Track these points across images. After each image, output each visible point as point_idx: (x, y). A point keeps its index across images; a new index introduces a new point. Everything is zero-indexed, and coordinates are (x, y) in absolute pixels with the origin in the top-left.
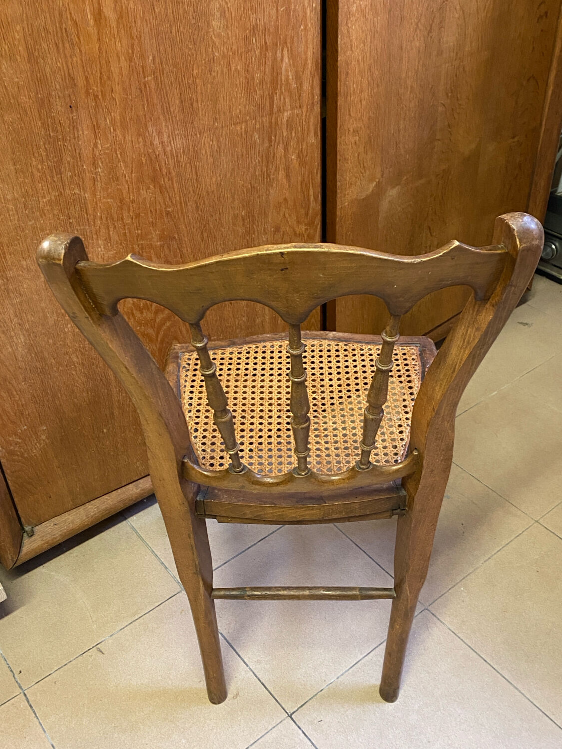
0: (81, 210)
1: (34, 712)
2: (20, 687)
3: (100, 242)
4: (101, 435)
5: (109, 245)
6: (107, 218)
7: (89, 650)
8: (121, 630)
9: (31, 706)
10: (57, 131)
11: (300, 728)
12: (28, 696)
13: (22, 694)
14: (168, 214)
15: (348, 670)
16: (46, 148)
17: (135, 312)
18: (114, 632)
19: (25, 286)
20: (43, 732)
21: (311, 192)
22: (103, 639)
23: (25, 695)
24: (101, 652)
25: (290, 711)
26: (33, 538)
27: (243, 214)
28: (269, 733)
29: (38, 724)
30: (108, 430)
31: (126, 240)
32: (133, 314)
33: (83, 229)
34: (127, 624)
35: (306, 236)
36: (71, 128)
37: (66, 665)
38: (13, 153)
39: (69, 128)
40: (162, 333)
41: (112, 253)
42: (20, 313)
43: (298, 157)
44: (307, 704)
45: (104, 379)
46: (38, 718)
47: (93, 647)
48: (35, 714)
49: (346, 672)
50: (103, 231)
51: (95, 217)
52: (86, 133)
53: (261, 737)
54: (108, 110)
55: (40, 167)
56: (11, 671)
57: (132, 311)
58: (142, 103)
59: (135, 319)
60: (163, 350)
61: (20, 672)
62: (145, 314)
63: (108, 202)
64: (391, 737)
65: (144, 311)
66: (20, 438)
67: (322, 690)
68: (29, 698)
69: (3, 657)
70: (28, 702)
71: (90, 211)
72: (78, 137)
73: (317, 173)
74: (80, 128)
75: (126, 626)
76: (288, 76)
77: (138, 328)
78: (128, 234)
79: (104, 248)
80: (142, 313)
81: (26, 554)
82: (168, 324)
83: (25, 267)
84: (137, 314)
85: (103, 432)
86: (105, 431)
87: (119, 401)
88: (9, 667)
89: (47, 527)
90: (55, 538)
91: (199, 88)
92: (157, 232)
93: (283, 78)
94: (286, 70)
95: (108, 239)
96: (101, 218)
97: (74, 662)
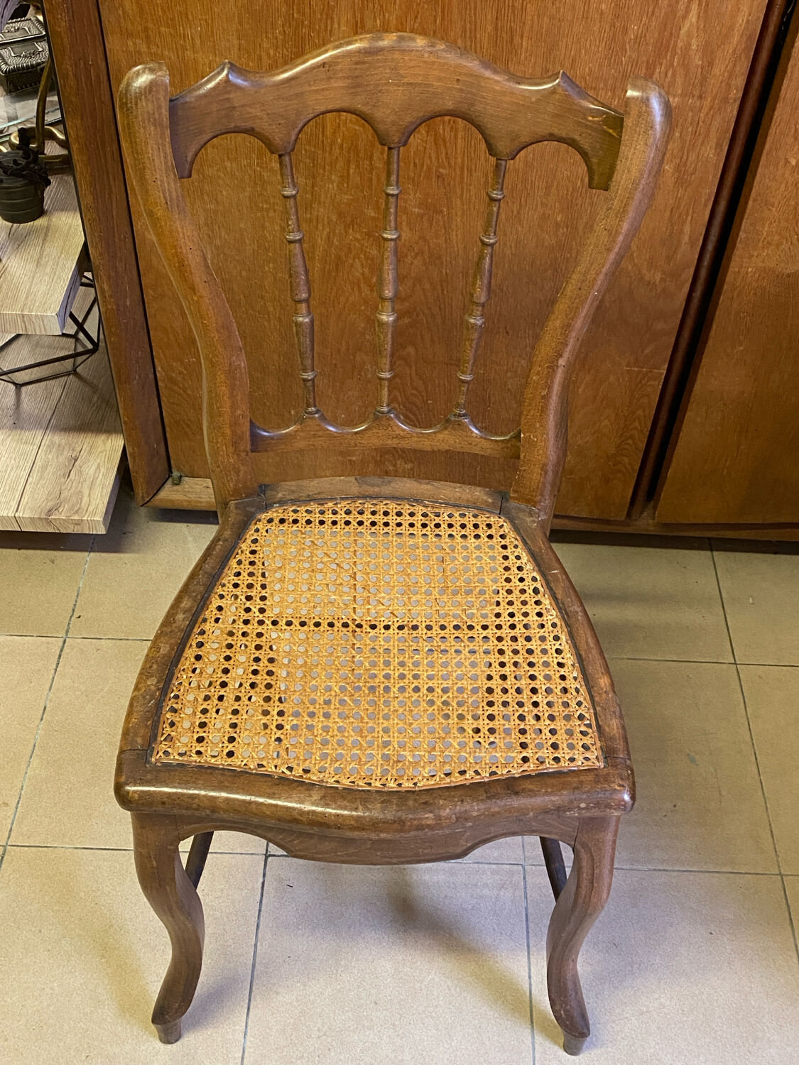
0: (316, 127)
2: (67, 631)
3: (333, 177)
5: (345, 185)
6: (349, 149)
9: (60, 656)
10: (304, 14)
12: (66, 644)
13: (62, 639)
14: (439, 176)
16: (284, 31)
19: (224, 193)
23: (65, 641)
26: (177, 488)
29: (51, 677)
31: (370, 189)
32: (359, 286)
33: (314, 152)
36: (324, 16)
37: (121, 639)
39: (321, 15)
41: (347, 197)
42: (212, 223)
46: (55, 673)
48: (57, 667)
50: (340, 164)
51: (333, 142)
52: (343, 28)
55: (272, 52)
56: (73, 610)
61: (79, 617)
63: (356, 130)
66: (185, 368)
68: (65, 647)
69: (78, 591)
70: (61, 651)
71: (329, 131)
72: (331, 30)
74: (336, 20)
76: (690, 44)
77: (363, 308)
78: (375, 182)
79: (338, 187)
81: (161, 500)
83: (228, 170)
88: (75, 605)
89: (197, 484)
90: (200, 502)
92: (418, 195)
93: (680, 44)
94: (689, 35)
95: (345, 177)
96: (341, 147)
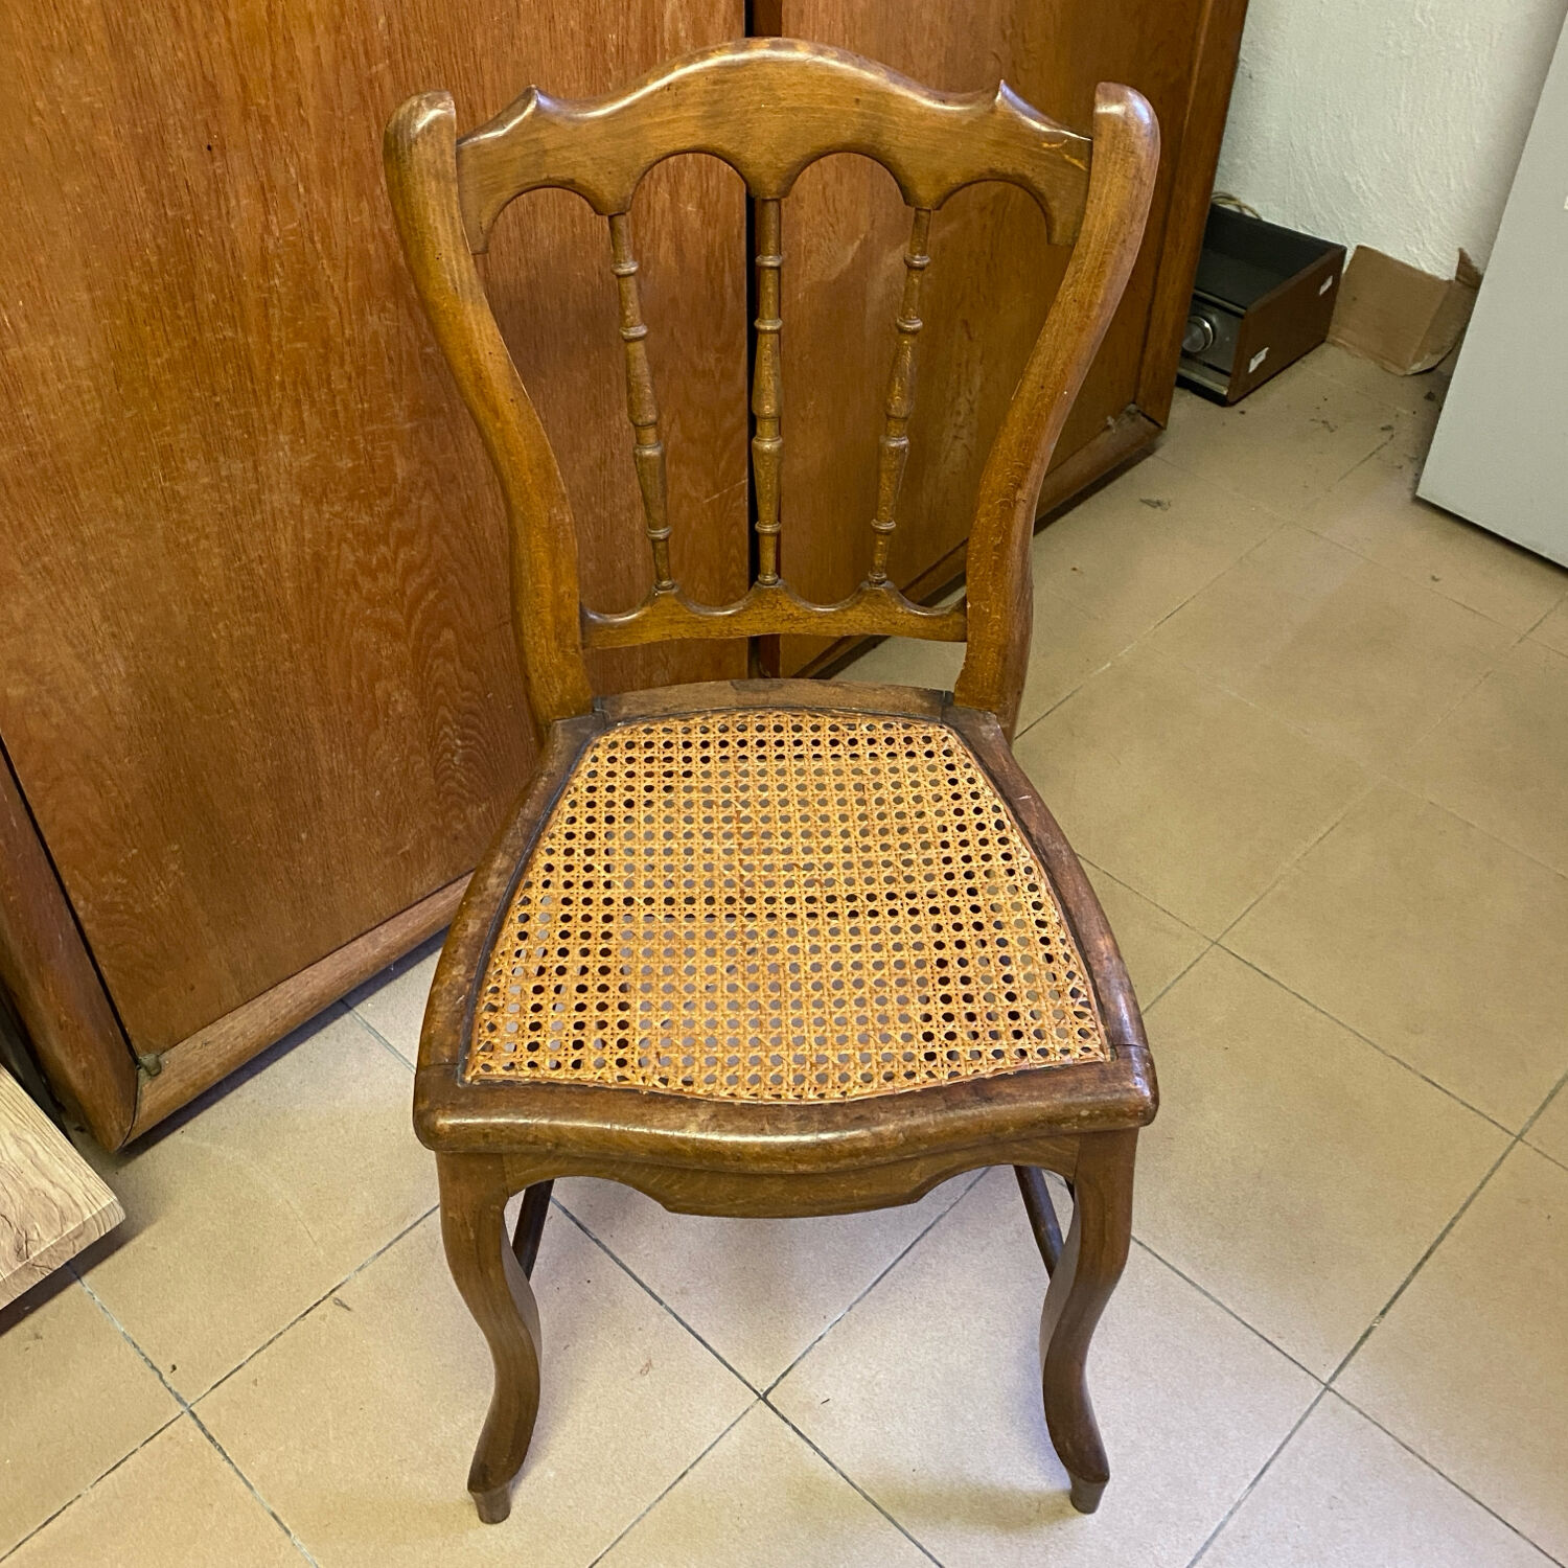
0: (239, 374)
1: (220, 1449)
2: (179, 1399)
3: (281, 437)
4: (297, 846)
5: (302, 441)
6: (295, 383)
7: (316, 1305)
8: (379, 1254)
9: (211, 1438)
10: (181, 206)
11: (786, 1421)
12: (199, 1416)
13: (187, 1415)
14: (426, 360)
15: (869, 1290)
16: (158, 247)
17: (360, 579)
18: (364, 1260)
19: (123, 552)
20: (247, 1490)
21: (728, 279)
22: (343, 1279)
23: (193, 1415)
24: (345, 1306)
25: (762, 1388)
26: (161, 1077)
27: (586, 343)
28: (725, 1438)
29: (233, 1473)
30: (310, 833)
31: (337, 428)
32: (356, 584)
33: (246, 413)
34: (390, 1240)
35: (717, 376)
36: (213, 195)
37: (270, 1342)
38: (86, 264)
39: (208, 195)
40: (418, 616)
41: (308, 458)
42: (113, 612)
43: (701, 206)
44: (795, 1369)
45: (298, 729)
46: (231, 1462)
47: (325, 1298)
48: (225, 1454)
49: (864, 1295)
50: (288, 412)
51: (269, 384)
52: (244, 202)
53: (710, 1449)
54: (292, 145)
55: (146, 289)
56: (153, 1367)
57: (354, 576)
58: (365, 123)
59: (361, 593)
60: (422, 652)
61: (174, 1368)
62: (381, 582)
63: (297, 349)
64: (970, 1417)
65: (380, 576)
66: (124, 876)
67: (820, 1338)
68: (205, 1421)
69: (128, 1339)
70: (203, 1430)
71: (259, 368)
72: (228, 213)
73: (739, 237)
74: (231, 195)
75: (390, 1245)
76: (677, 33)
78: (341, 415)
79: (292, 449)
80: (375, 579)
81: (150, 1115)
82: (431, 596)
83: (120, 510)
84: (366, 584)
85: (300, 841)
86: (304, 836)
87: (331, 771)
88: (146, 1360)
89: (187, 1052)
90: (209, 1073)
91: (487, 77)
92: (404, 403)
93: (666, 35)
94: (674, 20)
95: (299, 429)
96: (282, 385)
97: (288, 1334)
